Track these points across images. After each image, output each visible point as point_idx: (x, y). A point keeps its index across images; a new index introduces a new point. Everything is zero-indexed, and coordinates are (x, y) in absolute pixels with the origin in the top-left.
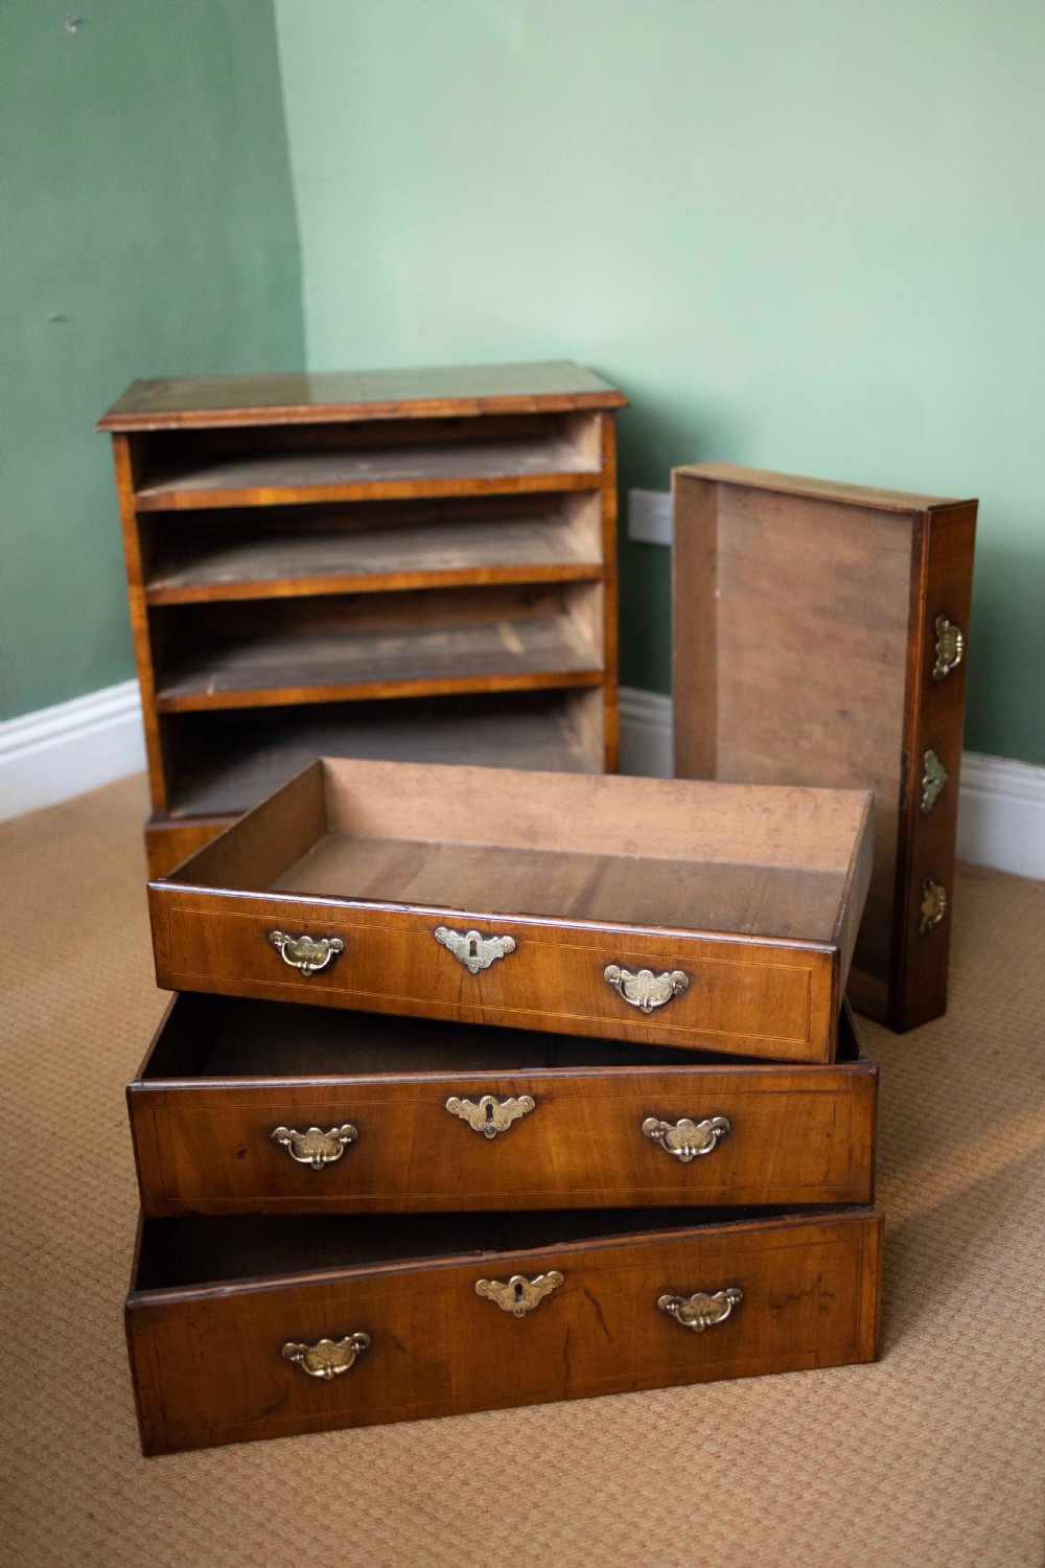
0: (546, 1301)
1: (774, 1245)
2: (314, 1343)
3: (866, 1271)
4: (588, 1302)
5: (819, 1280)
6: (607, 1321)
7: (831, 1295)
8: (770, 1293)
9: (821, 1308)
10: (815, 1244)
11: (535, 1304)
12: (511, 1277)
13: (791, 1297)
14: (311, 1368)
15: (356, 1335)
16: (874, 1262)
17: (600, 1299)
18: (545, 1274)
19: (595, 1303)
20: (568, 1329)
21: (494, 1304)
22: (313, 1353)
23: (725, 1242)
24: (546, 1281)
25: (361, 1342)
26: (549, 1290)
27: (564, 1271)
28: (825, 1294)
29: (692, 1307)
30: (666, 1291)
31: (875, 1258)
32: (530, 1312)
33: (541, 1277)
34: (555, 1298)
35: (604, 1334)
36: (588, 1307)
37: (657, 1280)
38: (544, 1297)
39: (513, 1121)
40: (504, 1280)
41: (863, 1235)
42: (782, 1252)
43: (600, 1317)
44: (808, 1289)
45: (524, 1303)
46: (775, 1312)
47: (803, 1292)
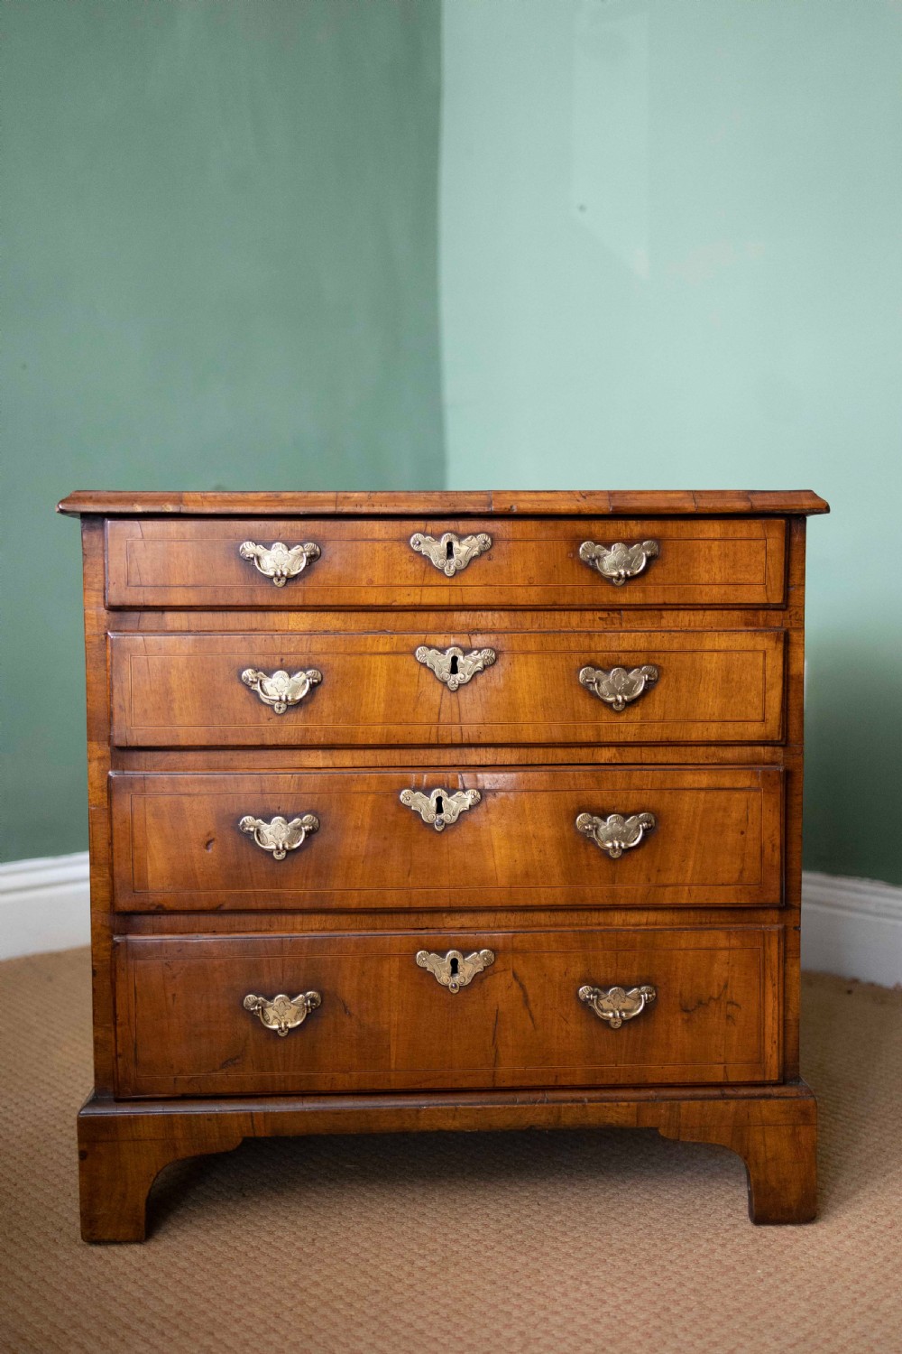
0: (478, 978)
1: (684, 946)
2: (271, 998)
3: (769, 983)
4: (515, 985)
5: (726, 986)
6: (532, 1006)
7: (737, 1005)
8: (681, 994)
9: (728, 1017)
10: (721, 949)
11: (468, 981)
12: (448, 951)
13: (700, 1003)
14: (267, 1021)
15: (309, 993)
16: (775, 974)
17: (526, 983)
18: (478, 952)
19: (522, 986)
20: (497, 1010)
21: (431, 975)
22: (270, 1006)
23: (639, 938)
24: (478, 959)
25: (313, 1000)
26: (479, 968)
27: (494, 950)
28: (731, 1003)
29: (609, 1001)
30: (585, 981)
31: (776, 969)
32: (462, 988)
33: (475, 953)
34: (486, 977)
35: (530, 1021)
36: (515, 991)
37: (578, 969)
38: (475, 975)
39: (460, 813)
40: (442, 953)
41: (764, 946)
42: (691, 953)
43: (526, 1002)
44: (716, 996)
45: (457, 979)
46: (685, 1016)
47: (711, 998)
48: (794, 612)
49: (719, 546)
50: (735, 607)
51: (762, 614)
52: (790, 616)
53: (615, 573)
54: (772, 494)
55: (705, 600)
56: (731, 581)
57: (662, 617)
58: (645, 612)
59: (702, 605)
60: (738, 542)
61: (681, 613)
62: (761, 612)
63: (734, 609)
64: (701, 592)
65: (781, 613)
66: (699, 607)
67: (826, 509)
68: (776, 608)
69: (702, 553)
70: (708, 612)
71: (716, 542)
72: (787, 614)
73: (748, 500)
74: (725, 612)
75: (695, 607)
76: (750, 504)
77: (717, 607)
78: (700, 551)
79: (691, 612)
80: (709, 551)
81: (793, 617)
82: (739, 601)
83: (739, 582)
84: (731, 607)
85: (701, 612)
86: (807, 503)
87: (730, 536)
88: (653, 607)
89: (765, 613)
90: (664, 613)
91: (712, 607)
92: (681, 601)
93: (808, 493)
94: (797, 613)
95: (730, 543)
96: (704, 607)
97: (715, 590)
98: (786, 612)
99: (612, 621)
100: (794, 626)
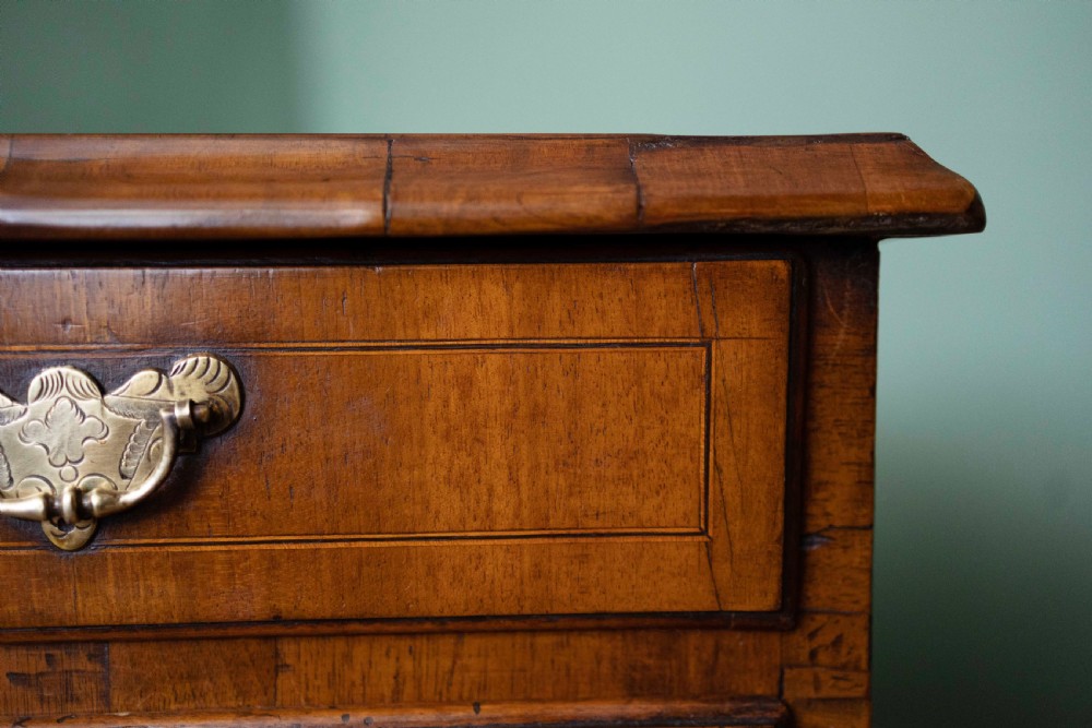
48: (825, 638)
49: (508, 377)
50: (579, 624)
51: (696, 647)
52: (813, 654)
53: (34, 505)
54: (732, 151)
55: (452, 599)
56: (558, 521)
57: (279, 667)
58: (212, 646)
59: (441, 620)
60: (590, 356)
61: (360, 650)
62: (694, 639)
63: (582, 631)
64: (431, 571)
65: (774, 640)
66: (428, 626)
67: (968, 215)
68: (752, 623)
69: (431, 407)
70: (472, 644)
71: (494, 360)
72: (800, 644)
73: (629, 174)
74: (544, 641)
75: (415, 627)
76: (632, 194)
77: (508, 623)
78: (424, 398)
79: (404, 644)
80: (465, 395)
81: (823, 658)
82: (595, 602)
83: (593, 524)
84: (561, 623)
85: (447, 643)
86: (885, 190)
87: (553, 330)
88: (231, 631)
89: (709, 641)
90: (288, 649)
91: (481, 625)
92: (347, 608)
93: (893, 146)
94: (837, 642)
95: (555, 363)
96: (451, 626)
97: (496, 557)
98: (798, 638)
99: (68, 686)
100: (825, 692)
